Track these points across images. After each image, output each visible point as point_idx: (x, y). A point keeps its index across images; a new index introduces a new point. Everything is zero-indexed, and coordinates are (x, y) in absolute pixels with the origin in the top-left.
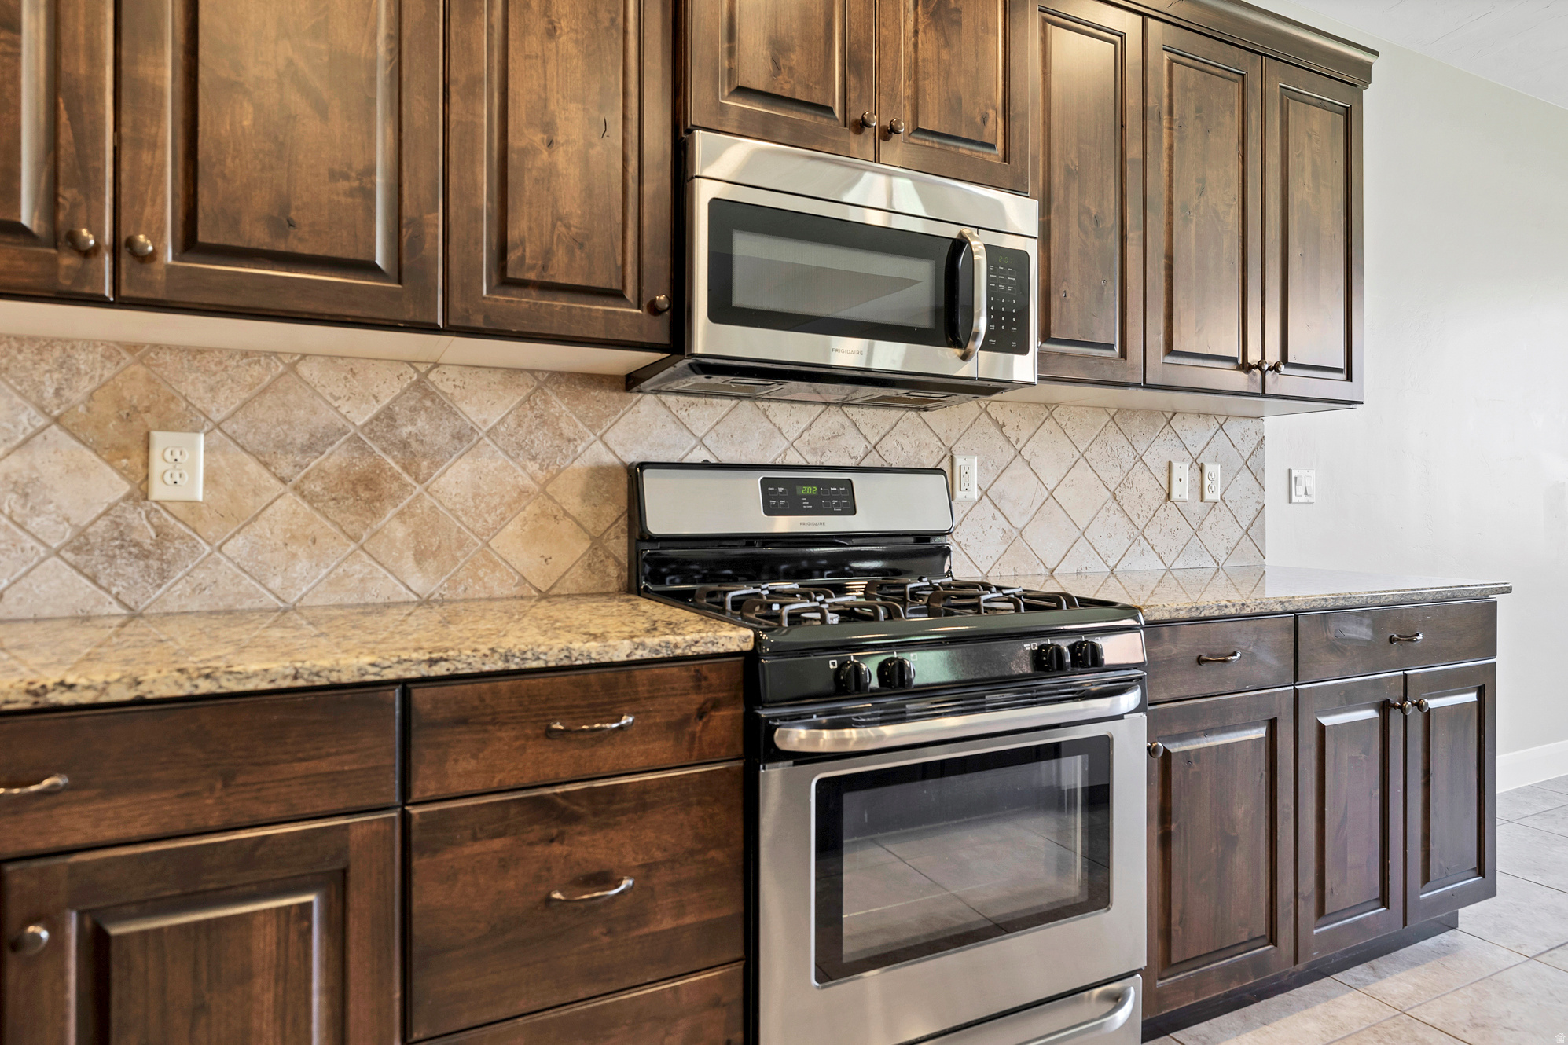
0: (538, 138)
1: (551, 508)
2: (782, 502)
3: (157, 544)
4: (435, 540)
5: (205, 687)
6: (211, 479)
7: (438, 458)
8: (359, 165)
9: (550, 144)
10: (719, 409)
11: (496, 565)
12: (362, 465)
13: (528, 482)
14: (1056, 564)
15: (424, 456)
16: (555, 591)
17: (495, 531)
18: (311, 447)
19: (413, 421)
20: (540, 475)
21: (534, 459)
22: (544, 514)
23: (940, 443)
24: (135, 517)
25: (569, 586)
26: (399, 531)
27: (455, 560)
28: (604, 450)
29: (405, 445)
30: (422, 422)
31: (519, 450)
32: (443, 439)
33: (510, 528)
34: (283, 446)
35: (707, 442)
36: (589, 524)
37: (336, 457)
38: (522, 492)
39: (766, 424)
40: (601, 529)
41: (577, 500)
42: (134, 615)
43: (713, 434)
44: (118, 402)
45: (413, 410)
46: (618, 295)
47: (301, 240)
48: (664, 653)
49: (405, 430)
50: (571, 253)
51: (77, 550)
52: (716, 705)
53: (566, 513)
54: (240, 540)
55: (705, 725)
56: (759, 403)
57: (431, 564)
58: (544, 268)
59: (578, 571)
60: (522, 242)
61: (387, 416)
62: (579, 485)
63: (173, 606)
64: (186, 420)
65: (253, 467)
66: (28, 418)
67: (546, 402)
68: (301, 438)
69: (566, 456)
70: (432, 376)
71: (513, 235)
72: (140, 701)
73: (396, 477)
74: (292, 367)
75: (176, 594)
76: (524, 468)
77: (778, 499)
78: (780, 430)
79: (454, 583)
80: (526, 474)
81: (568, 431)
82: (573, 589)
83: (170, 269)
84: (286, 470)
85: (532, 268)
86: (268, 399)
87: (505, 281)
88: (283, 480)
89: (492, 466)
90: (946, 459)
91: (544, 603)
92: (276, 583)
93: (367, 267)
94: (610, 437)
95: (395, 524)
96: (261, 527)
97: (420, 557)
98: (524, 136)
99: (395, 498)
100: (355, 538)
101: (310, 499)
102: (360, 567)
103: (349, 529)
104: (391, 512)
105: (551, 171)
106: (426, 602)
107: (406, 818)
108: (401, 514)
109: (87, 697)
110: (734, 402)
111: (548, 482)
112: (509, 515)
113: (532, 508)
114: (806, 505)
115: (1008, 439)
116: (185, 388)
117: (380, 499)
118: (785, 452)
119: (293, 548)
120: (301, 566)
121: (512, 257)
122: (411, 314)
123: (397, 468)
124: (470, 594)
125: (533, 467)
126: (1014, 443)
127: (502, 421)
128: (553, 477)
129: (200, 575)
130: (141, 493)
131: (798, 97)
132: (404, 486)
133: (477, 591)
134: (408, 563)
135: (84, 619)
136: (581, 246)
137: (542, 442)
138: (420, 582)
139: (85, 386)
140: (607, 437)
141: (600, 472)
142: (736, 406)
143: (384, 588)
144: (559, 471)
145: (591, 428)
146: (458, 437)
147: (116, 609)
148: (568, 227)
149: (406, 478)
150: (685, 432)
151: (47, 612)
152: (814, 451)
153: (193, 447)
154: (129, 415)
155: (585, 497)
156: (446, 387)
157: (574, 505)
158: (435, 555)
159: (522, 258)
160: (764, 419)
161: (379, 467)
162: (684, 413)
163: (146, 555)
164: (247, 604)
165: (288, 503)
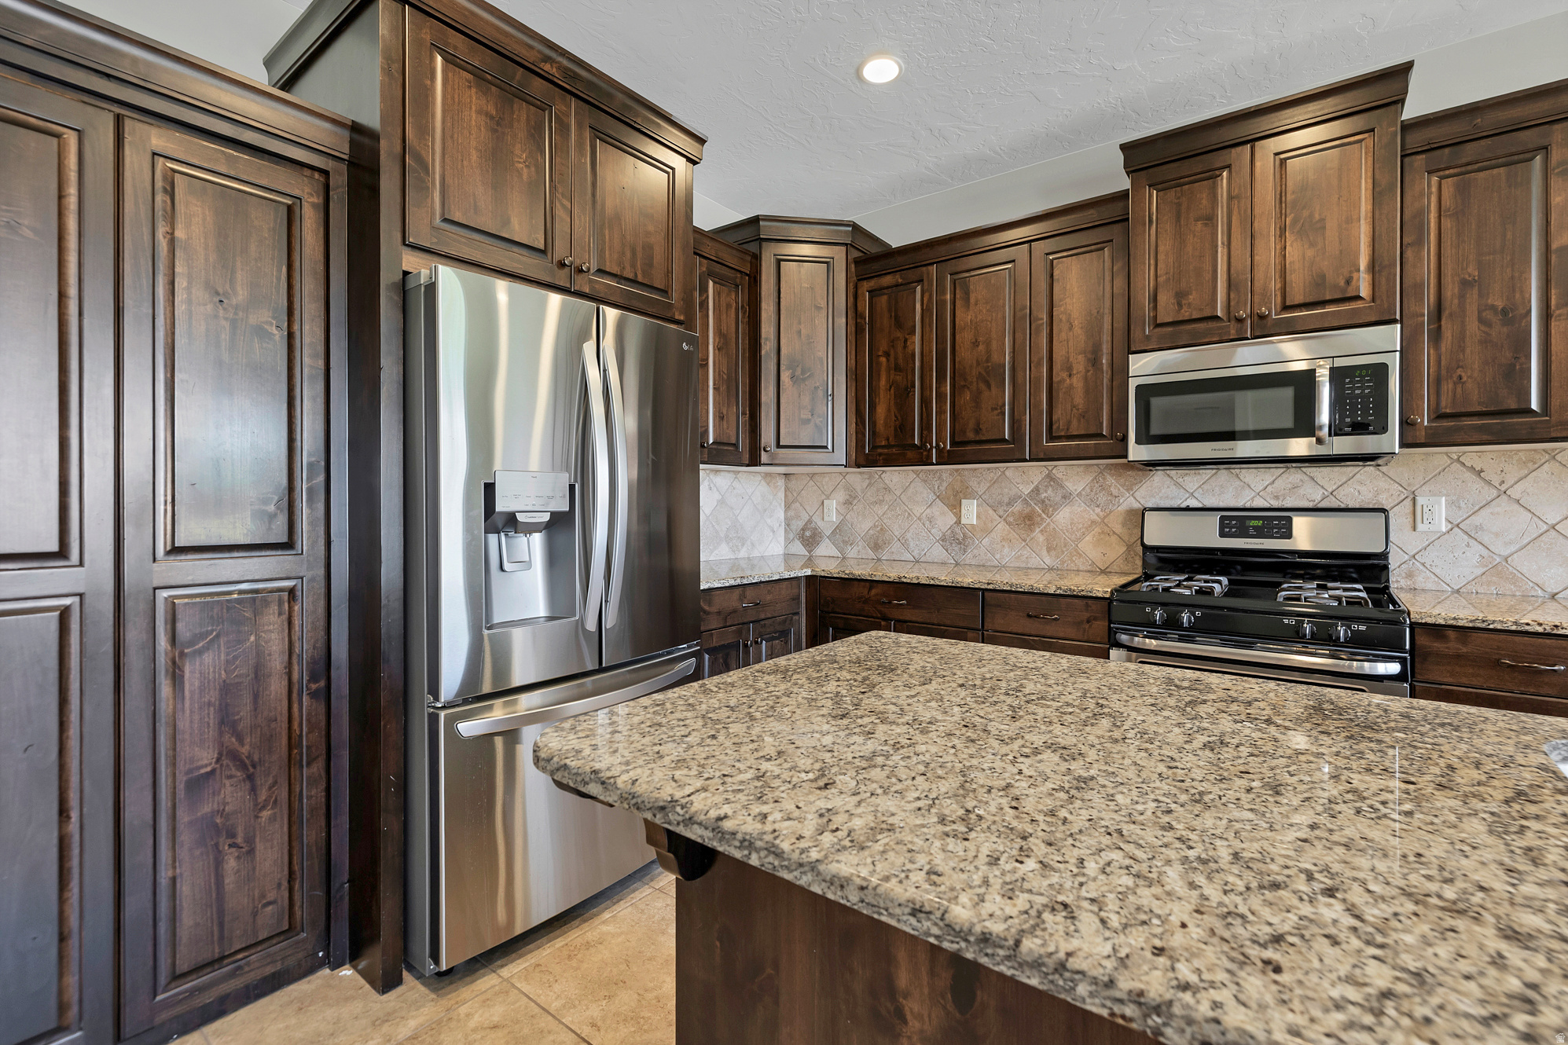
0: (1065, 375)
1: (1106, 529)
2: (1234, 530)
3: (963, 540)
4: (1055, 543)
5: (932, 582)
6: (978, 517)
7: (1056, 507)
8: (1000, 404)
9: (1070, 376)
10: (1204, 476)
11: (1081, 555)
12: (1027, 510)
13: (1096, 517)
14: (1560, 589)
15: (1051, 506)
16: (1108, 570)
17: (1080, 540)
18: (1009, 504)
19: (1046, 491)
20: (1101, 514)
21: (1098, 506)
22: (1103, 532)
23: (1401, 489)
24: (957, 530)
25: (1115, 568)
26: (1041, 538)
27: (1063, 552)
28: (1134, 501)
29: (1043, 501)
30: (1050, 491)
31: (1092, 502)
32: (1058, 498)
33: (1087, 538)
34: (1000, 503)
35: (1196, 495)
36: (1126, 538)
37: (1018, 507)
38: (1092, 522)
39: (1238, 483)
40: (1132, 541)
41: (1120, 526)
42: (957, 564)
43: (1200, 490)
44: (953, 489)
45: (1046, 486)
46: (1100, 436)
47: (983, 435)
48: (1069, 593)
49: (1043, 496)
50: (1079, 421)
51: (943, 540)
52: (1095, 619)
53: (1114, 533)
54: (987, 539)
55: (1090, 626)
56: (1233, 471)
57: (1053, 553)
58: (1068, 429)
59: (1120, 561)
60: (1059, 420)
61: (1036, 490)
62: (1121, 519)
63: (967, 562)
64: (970, 495)
65: (991, 512)
66: (932, 497)
67: (1104, 479)
68: (1006, 500)
69: (1114, 505)
70: (1054, 471)
71: (1055, 418)
72: (918, 584)
73: (1040, 515)
74: (1003, 472)
75: (968, 558)
76: (1094, 511)
77: (1231, 528)
78: (1249, 486)
79: (1063, 562)
80: (1095, 514)
81: (1115, 492)
82: (1118, 570)
83: (948, 451)
84: (1001, 513)
85: (1063, 430)
86: (996, 485)
87: (1052, 437)
88: (1000, 517)
89: (1079, 510)
90: (1409, 500)
91: (1103, 575)
92: (998, 556)
93: (1004, 441)
94: (1137, 494)
95: (1039, 534)
96: (993, 534)
97: (1049, 550)
98: (1059, 374)
99: (1039, 524)
100: (1025, 541)
101: (1010, 524)
102: (1026, 552)
103: (1022, 536)
104: (1038, 530)
105: (1071, 387)
106: (1051, 569)
107: (983, 634)
108: (1042, 531)
109: (908, 581)
110: (1214, 471)
111: (1105, 517)
112: (1086, 533)
113: (1098, 530)
114: (1252, 532)
115: (1489, 483)
116: (971, 483)
117: (1033, 524)
118: (1252, 499)
119: (1004, 543)
120: (1006, 550)
121: (1054, 427)
122: (1018, 456)
123: (1040, 511)
124: (1069, 568)
125: (1098, 510)
126: (1498, 486)
127: (1084, 489)
128: (1108, 515)
129: (975, 551)
130: (958, 522)
131: (1194, 317)
132: (1042, 519)
133: (1073, 566)
134: (1044, 552)
135: (944, 564)
136: (1084, 417)
137: (1102, 498)
138: (1048, 561)
139: (945, 484)
140: (1135, 495)
141: (1131, 512)
142: (1216, 473)
143: (1035, 562)
144: (1111, 512)
145: (1128, 490)
146: (1064, 497)
147: (953, 562)
148: (1078, 410)
149: (1044, 516)
150: (1182, 490)
151: (936, 561)
152: (1277, 498)
153: (973, 504)
154: (956, 494)
155: (1124, 524)
156: (1059, 475)
157: (1118, 529)
158: (1055, 549)
159: (1059, 427)
160: (1237, 479)
161: (1033, 510)
162: (1181, 480)
163: (960, 543)
164: (989, 564)
165: (1002, 526)
